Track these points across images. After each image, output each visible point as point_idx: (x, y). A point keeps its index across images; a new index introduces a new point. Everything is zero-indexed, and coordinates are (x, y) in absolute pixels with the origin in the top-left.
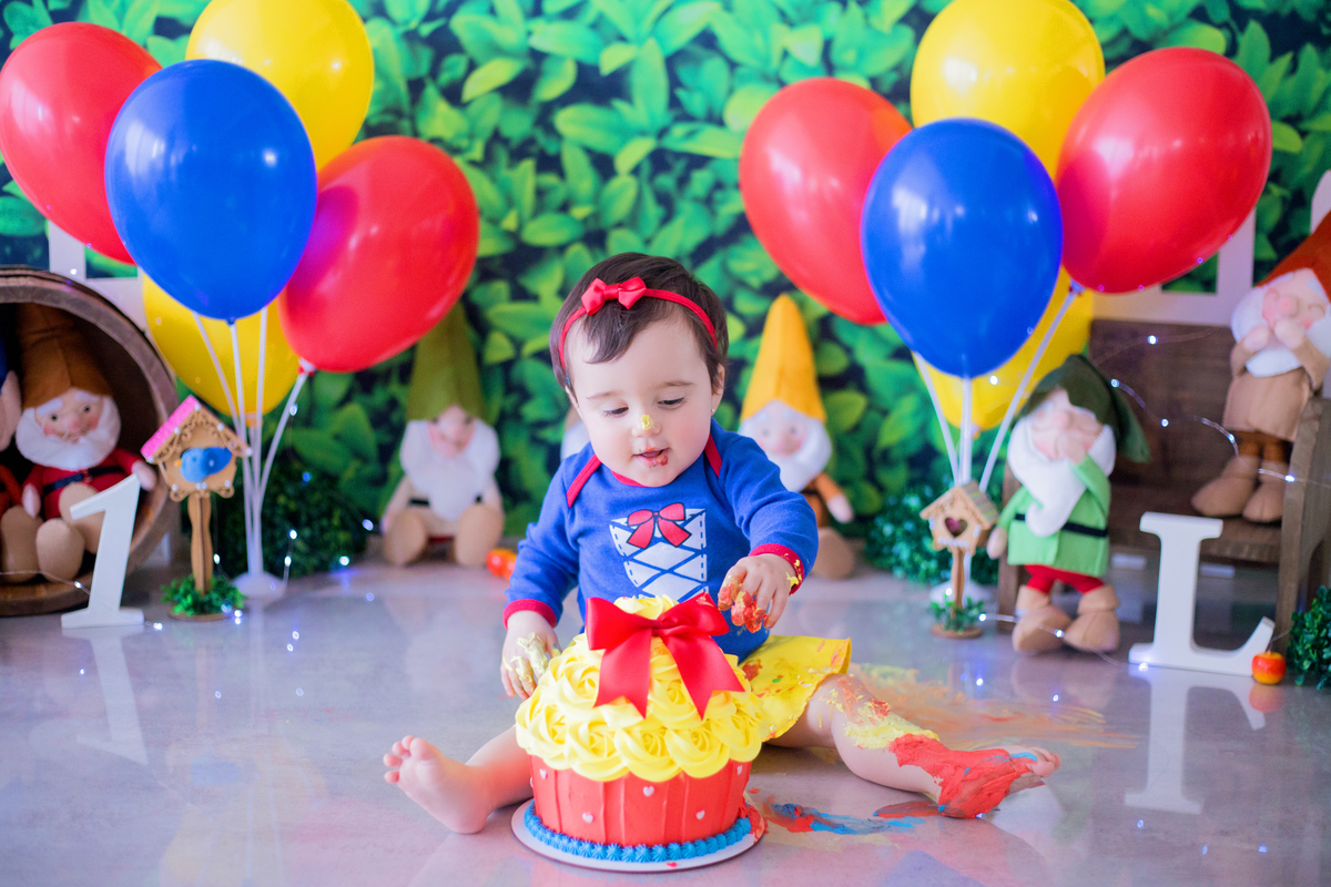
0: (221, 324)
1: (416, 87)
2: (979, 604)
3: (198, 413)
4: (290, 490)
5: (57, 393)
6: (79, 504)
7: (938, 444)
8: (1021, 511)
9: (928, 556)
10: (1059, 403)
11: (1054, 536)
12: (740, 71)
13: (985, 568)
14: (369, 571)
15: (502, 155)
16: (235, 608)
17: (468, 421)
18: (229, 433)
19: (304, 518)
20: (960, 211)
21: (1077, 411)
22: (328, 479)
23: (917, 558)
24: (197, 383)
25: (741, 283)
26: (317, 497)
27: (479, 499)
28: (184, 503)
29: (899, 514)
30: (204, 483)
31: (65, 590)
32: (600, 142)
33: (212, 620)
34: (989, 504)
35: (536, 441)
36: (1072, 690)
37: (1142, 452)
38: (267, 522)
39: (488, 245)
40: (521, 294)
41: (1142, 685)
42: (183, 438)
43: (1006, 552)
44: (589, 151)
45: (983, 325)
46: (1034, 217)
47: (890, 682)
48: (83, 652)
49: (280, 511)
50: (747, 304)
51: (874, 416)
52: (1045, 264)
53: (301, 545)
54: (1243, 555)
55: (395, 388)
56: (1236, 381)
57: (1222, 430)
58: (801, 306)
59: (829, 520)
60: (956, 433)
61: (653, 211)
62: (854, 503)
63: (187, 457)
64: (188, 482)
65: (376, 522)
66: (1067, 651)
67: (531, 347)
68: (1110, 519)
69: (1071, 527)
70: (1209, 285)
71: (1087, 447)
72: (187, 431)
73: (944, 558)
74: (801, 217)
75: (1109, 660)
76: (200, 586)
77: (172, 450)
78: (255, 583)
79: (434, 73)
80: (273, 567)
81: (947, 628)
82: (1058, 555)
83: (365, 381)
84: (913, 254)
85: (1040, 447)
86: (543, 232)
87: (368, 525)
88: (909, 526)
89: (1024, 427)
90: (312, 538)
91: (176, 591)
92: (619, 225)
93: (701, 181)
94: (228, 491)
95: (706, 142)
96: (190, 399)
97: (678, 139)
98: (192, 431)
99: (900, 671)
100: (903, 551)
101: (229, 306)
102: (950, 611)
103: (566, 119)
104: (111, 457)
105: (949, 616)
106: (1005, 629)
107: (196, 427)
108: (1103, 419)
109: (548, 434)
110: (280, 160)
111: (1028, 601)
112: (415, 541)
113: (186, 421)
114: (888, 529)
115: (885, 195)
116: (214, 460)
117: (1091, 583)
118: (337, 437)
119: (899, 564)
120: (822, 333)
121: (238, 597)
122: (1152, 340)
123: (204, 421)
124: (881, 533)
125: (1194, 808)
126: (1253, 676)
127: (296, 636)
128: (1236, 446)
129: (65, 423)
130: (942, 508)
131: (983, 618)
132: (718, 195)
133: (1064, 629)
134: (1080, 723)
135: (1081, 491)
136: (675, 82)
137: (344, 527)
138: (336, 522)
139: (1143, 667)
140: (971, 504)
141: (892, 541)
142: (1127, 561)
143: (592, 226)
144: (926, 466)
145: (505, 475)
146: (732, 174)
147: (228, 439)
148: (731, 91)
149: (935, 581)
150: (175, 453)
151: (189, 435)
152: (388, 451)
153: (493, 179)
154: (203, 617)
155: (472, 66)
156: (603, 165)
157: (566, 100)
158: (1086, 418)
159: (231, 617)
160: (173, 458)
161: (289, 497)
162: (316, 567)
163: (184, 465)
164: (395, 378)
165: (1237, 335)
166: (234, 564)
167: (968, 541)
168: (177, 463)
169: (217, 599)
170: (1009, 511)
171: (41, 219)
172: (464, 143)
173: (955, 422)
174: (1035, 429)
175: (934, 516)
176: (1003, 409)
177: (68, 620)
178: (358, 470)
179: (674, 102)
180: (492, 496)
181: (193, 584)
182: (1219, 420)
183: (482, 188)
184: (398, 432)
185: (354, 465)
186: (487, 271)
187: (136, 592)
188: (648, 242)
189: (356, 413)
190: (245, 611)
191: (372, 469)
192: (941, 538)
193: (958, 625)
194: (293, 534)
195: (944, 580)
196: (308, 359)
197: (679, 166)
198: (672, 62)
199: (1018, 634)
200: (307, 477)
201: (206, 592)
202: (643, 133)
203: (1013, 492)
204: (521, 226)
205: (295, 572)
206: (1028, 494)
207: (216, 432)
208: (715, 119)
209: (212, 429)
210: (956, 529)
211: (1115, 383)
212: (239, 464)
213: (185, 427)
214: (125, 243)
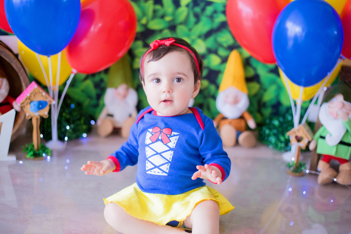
0: (45, 57)
3: (36, 89)
4: (67, 111)
8: (323, 135)
9: (281, 142)
10: (339, 99)
11: (335, 146)
14: (93, 139)
16: (48, 155)
17: (127, 89)
18: (47, 96)
19: (71, 121)
21: (345, 102)
22: (79, 105)
23: (277, 142)
24: (36, 75)
25: (220, 45)
26: (76, 113)
27: (130, 116)
28: (31, 119)
29: (271, 127)
30: (38, 113)
33: (39, 160)
36: (337, 198)
38: (59, 122)
40: (146, 45)
42: (31, 98)
49: (64, 119)
50: (222, 52)
51: (262, 91)
53: (70, 132)
55: (103, 76)
58: (241, 54)
59: (248, 128)
60: (295, 103)
61: (192, 19)
63: (32, 104)
64: (32, 112)
65: (95, 121)
69: (342, 143)
71: (348, 114)
72: (32, 95)
76: (36, 147)
77: (27, 102)
78: (54, 144)
80: (61, 138)
81: (292, 172)
82: (337, 152)
84: (291, 43)
85: (331, 113)
86: (155, 25)
87: (93, 122)
89: (325, 106)
90: (74, 128)
91: (27, 149)
92: (181, 24)
93: (209, 10)
94: (46, 115)
96: (34, 83)
98: (34, 95)
100: (273, 139)
101: (48, 50)
104: (6, 99)
105: (293, 168)
106: (315, 176)
107: (35, 94)
111: (322, 165)
112: (109, 129)
113: (32, 90)
114: (267, 132)
115: (283, 23)
116: (41, 105)
118: (83, 91)
119: (270, 143)
120: (247, 63)
121: (49, 150)
123: (38, 91)
124: (265, 134)
127: (68, 161)
130: (294, 132)
131: (307, 171)
132: (215, 15)
133: (336, 178)
135: (345, 131)
137: (85, 123)
138: (82, 121)
140: (305, 132)
141: (269, 135)
143: (172, 23)
144: (278, 108)
147: (47, 98)
150: (28, 103)
151: (33, 96)
152: (100, 96)
153: (139, 6)
154: (37, 158)
156: (177, 3)
158: (349, 105)
159: (46, 158)
160: (27, 104)
161: (66, 114)
162: (76, 136)
163: (31, 107)
166: (48, 137)
167: (303, 144)
168: (28, 106)
169: (41, 152)
170: (318, 134)
174: (329, 107)
175: (291, 135)
178: (89, 102)
180: (135, 114)
181: (33, 146)
185: (88, 100)
186: (137, 37)
188: (190, 30)
189: (89, 83)
190: (51, 156)
191: (94, 102)
192: (293, 142)
193: (297, 172)
194: (68, 128)
196: (75, 68)
197: (202, 5)
200: (73, 106)
201: (38, 150)
204: (148, 22)
206: (325, 129)
207: (42, 96)
209: (41, 94)
210: (299, 140)
212: (50, 106)
213: (32, 93)
214: (10, 26)
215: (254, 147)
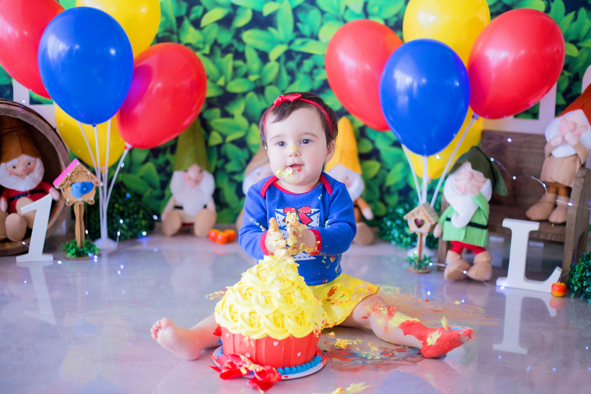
0: (90, 126)
1: (180, 20)
2: (429, 258)
3: (79, 166)
4: (120, 201)
5: (16, 156)
6: (25, 206)
7: (412, 185)
8: (449, 217)
9: (407, 236)
10: (467, 168)
11: (463, 228)
12: (326, 15)
13: (432, 242)
14: (155, 238)
15: (218, 52)
16: (95, 254)
17: (201, 171)
18: (93, 175)
19: (126, 214)
20: (424, 81)
21: (475, 172)
22: (138, 196)
23: (402, 236)
24: (79, 152)
26: (132, 205)
27: (205, 207)
28: (73, 206)
29: (394, 216)
31: (18, 245)
32: (262, 46)
33: (84, 260)
34: (435, 213)
35: (231, 181)
36: (470, 298)
37: (504, 191)
38: (110, 215)
39: (211, 92)
40: (226, 115)
41: (502, 296)
42: (72, 177)
43: (442, 235)
44: (257, 50)
45: (434, 132)
46: (457, 84)
47: (389, 293)
48: (26, 273)
49: (116, 211)
51: (384, 172)
52: (462, 105)
53: (124, 226)
54: (548, 238)
55: (168, 156)
56: (547, 159)
57: (540, 182)
58: (352, 122)
59: (362, 218)
60: (420, 180)
61: (286, 78)
62: (374, 211)
63: (74, 186)
64: (74, 197)
65: (159, 216)
66: (468, 280)
67: (230, 138)
68: (489, 221)
69: (471, 224)
70: (535, 116)
71: (479, 188)
72: (73, 174)
73: (414, 237)
74: (353, 82)
75: (487, 284)
76: (79, 244)
77: (67, 183)
78: (104, 243)
79: (188, 14)
80: (112, 236)
81: (415, 269)
82: (465, 237)
83: (155, 152)
84: (403, 100)
85: (458, 188)
86: (236, 87)
87: (155, 217)
88: (398, 222)
89: (451, 178)
90: (130, 223)
91: (68, 246)
92: (271, 84)
93: (308, 64)
94: (92, 202)
95: (310, 47)
96: (76, 160)
97: (298, 46)
98: (76, 174)
99: (393, 288)
100: (396, 233)
101: (93, 118)
102: (416, 261)
103: (247, 36)
104: (40, 185)
105: (415, 263)
106: (440, 270)
107: (77, 173)
108: (487, 176)
109: (237, 178)
110: (117, 52)
111: (452, 257)
112: (176, 225)
113: (73, 170)
114: (389, 223)
115: (390, 73)
116: (85, 188)
117: (479, 250)
118: (142, 177)
119: (394, 239)
120: (361, 134)
121: (96, 249)
122: (510, 140)
123: (82, 170)
124: (386, 225)
125: (524, 351)
126: (551, 293)
127: (122, 267)
128: (546, 189)
129: (19, 169)
130: (414, 215)
131: (431, 264)
132: (315, 71)
133: (467, 270)
134: (474, 313)
135: (476, 208)
136: (296, 20)
137: (144, 218)
138: (141, 216)
139: (502, 288)
140: (427, 213)
141: (391, 229)
142: (496, 239)
143: (258, 84)
144: (407, 194)
145: (217, 196)
146: (322, 62)
147: (92, 178)
148: (322, 24)
149: (409, 247)
150: (68, 184)
151: (75, 176)
152: (165, 184)
153: (214, 63)
154: (80, 258)
155: (205, 11)
156: (264, 57)
157: (247, 27)
158: (479, 175)
159: (92, 258)
160: (67, 187)
161: (120, 204)
162: (132, 236)
163: (72, 190)
164: (168, 151)
165: (548, 139)
166: (94, 234)
167: (425, 230)
168: (69, 189)
169: (87, 250)
170: (444, 217)
171: (10, 78)
172: (201, 46)
173: (420, 176)
174: (456, 180)
175: (410, 218)
176: (441, 170)
177: (19, 259)
178: (151, 192)
179: (296, 29)
180: (211, 205)
181: (76, 243)
182: (539, 177)
183: (208, 66)
184: (169, 176)
185: (150, 190)
186: (211, 104)
187: (50, 246)
189: (150, 167)
190: (99, 256)
191: (157, 192)
192: (412, 228)
193: (420, 267)
194: (121, 221)
195: (414, 246)
196: (129, 142)
197: (298, 58)
198: (295, 11)
199: (447, 272)
200: (128, 195)
201: (82, 247)
202: (282, 43)
203: (445, 208)
204: (226, 84)
205: (122, 238)
206: (452, 209)
207: (87, 175)
208: (314, 37)
209: (85, 174)
210: (419, 224)
211: (492, 159)
212: (97, 189)
213: (73, 172)
214: (46, 89)
215: (372, 244)
